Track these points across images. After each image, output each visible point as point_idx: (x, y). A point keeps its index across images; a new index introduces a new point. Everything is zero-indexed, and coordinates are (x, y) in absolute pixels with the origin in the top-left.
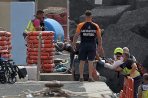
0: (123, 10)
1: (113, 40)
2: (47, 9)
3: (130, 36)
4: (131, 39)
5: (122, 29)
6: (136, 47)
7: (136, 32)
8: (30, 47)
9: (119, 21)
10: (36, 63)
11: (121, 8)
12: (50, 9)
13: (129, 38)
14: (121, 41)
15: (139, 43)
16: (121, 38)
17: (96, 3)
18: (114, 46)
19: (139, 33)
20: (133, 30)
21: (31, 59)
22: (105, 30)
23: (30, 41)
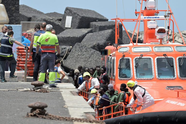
0: (87, 32)
1: (78, 54)
2: (29, 31)
3: (92, 52)
4: (92, 54)
5: (86, 46)
6: (96, 61)
7: (96, 49)
8: (19, 58)
9: (83, 40)
10: (24, 69)
11: (85, 31)
12: (32, 30)
13: (90, 53)
14: (84, 56)
15: (98, 57)
16: (85, 53)
17: (66, 27)
18: (79, 59)
19: (98, 49)
20: (93, 47)
21: (20, 67)
22: (73, 47)
23: (19, 53)
